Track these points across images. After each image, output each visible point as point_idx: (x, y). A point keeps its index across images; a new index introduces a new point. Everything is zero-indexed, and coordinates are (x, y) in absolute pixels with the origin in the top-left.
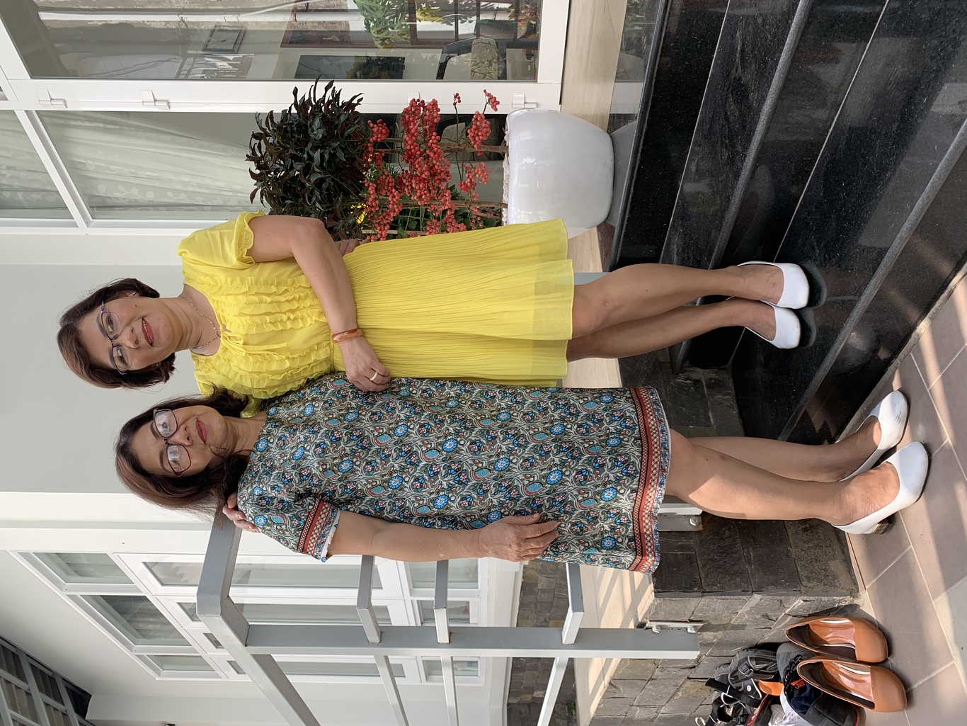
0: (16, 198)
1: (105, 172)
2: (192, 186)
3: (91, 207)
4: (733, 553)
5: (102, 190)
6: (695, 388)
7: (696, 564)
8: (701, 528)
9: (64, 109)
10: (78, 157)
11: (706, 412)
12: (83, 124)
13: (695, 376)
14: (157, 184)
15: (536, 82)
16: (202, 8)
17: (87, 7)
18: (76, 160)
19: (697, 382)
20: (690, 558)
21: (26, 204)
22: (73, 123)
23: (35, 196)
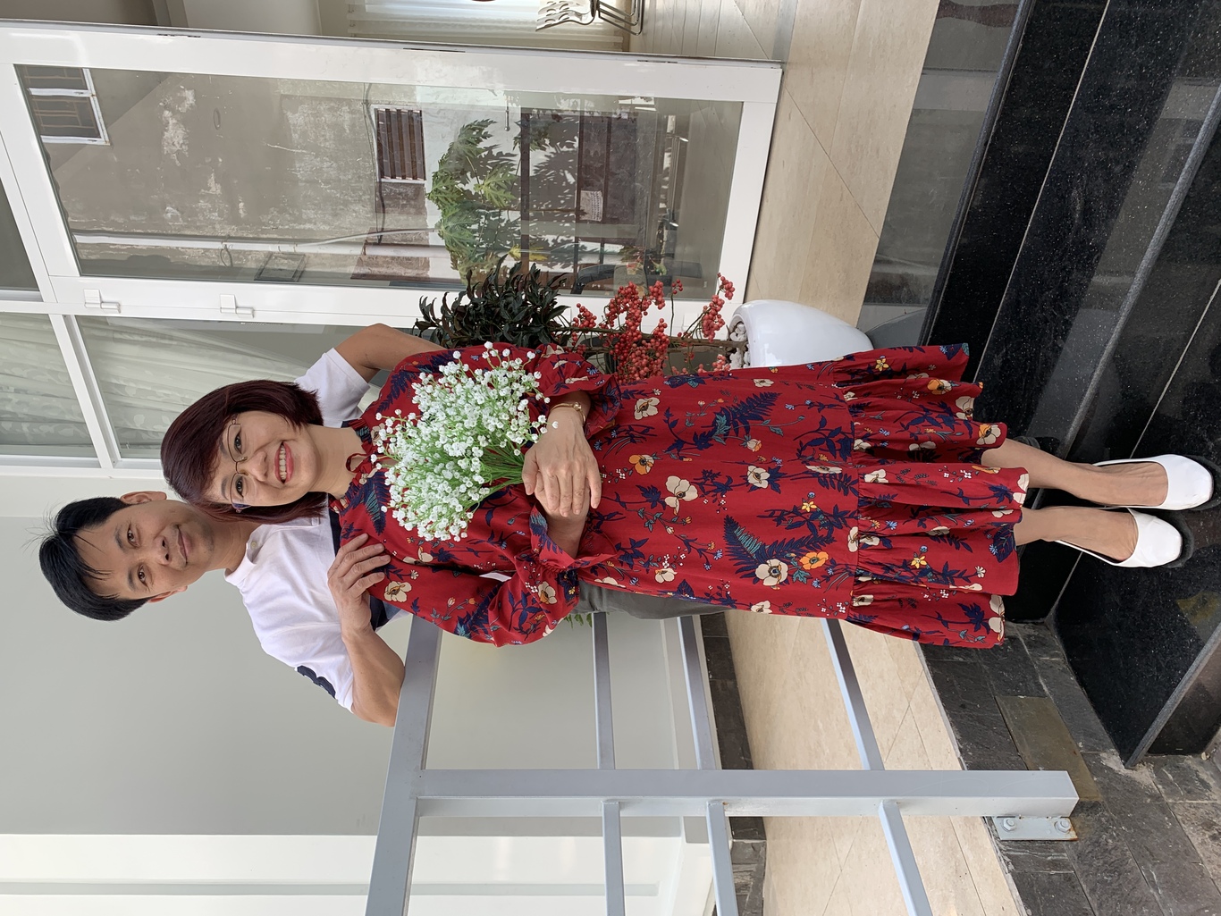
0: (18, 430)
1: (148, 398)
3: (122, 445)
4: (1126, 871)
5: (139, 422)
6: (1013, 647)
7: (1079, 888)
8: (1073, 835)
10: (117, 377)
11: (1035, 678)
12: (131, 338)
13: (1010, 632)
16: (251, 236)
17: (111, 229)
18: (114, 381)
19: (1013, 640)
20: (1070, 879)
21: (30, 439)
22: (118, 336)
23: (46, 428)
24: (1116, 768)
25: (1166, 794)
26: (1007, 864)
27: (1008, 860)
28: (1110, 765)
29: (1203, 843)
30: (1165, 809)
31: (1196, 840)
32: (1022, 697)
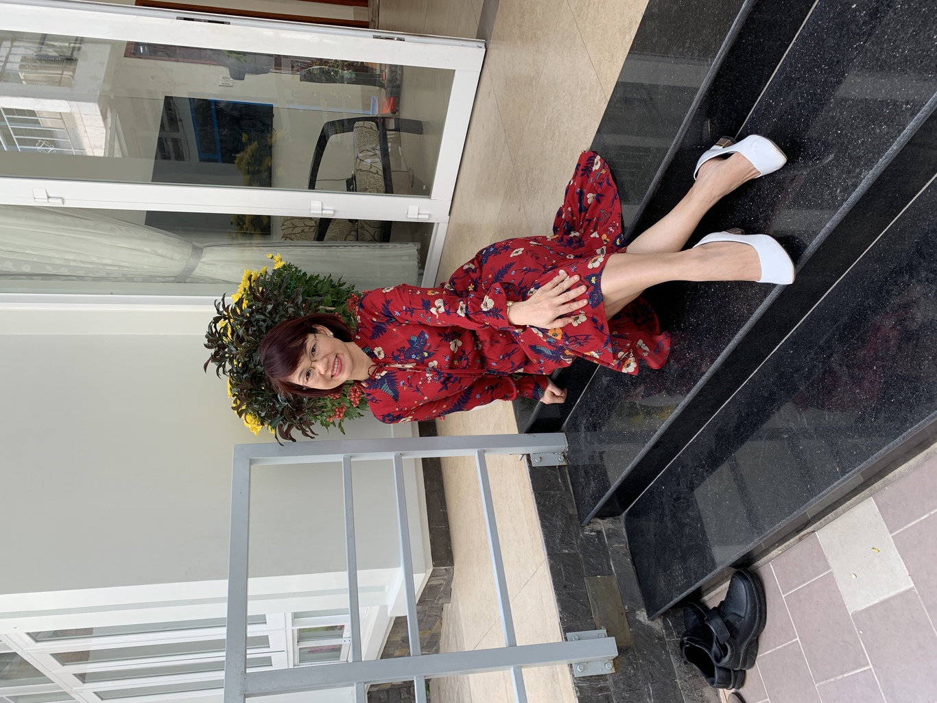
2: (75, 261)
4: (637, 690)
6: (598, 539)
8: (614, 672)
11: (608, 561)
13: (598, 527)
14: (36, 260)
15: (430, 198)
19: (599, 533)
20: (608, 698)
24: (643, 621)
25: (667, 635)
26: (577, 692)
27: (577, 689)
28: (641, 619)
29: (680, 666)
30: (663, 646)
31: (675, 665)
32: (599, 576)
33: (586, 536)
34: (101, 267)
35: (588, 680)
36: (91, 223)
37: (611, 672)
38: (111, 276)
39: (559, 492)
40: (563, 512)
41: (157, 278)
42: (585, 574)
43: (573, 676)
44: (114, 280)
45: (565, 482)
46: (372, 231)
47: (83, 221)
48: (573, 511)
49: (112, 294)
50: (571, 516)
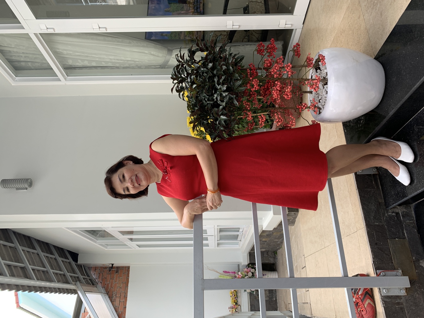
0: (27, 65)
2: (114, 59)
5: (70, 63)
6: (397, 218)
7: (404, 312)
9: (54, 32)
11: (403, 230)
13: (397, 211)
14: (97, 59)
15: (293, 14)
19: (397, 214)
20: (402, 309)
21: (33, 68)
23: (37, 64)
26: (383, 304)
27: (383, 302)
28: (423, 265)
32: (397, 239)
33: (389, 216)
34: (126, 62)
35: (390, 298)
36: (120, 40)
37: (404, 295)
38: (131, 66)
39: (373, 189)
40: (375, 201)
41: (152, 67)
42: (388, 237)
43: (381, 294)
44: (133, 68)
45: (377, 183)
46: (257, 35)
47: (117, 39)
48: (382, 201)
49: (132, 75)
50: (380, 203)
